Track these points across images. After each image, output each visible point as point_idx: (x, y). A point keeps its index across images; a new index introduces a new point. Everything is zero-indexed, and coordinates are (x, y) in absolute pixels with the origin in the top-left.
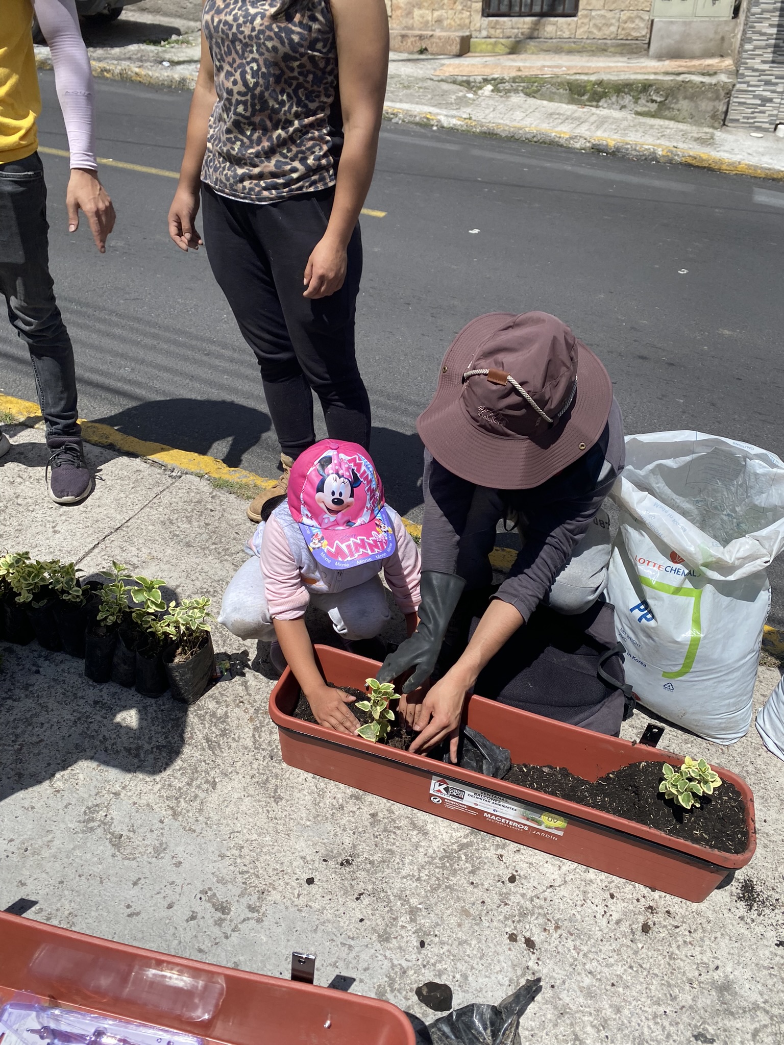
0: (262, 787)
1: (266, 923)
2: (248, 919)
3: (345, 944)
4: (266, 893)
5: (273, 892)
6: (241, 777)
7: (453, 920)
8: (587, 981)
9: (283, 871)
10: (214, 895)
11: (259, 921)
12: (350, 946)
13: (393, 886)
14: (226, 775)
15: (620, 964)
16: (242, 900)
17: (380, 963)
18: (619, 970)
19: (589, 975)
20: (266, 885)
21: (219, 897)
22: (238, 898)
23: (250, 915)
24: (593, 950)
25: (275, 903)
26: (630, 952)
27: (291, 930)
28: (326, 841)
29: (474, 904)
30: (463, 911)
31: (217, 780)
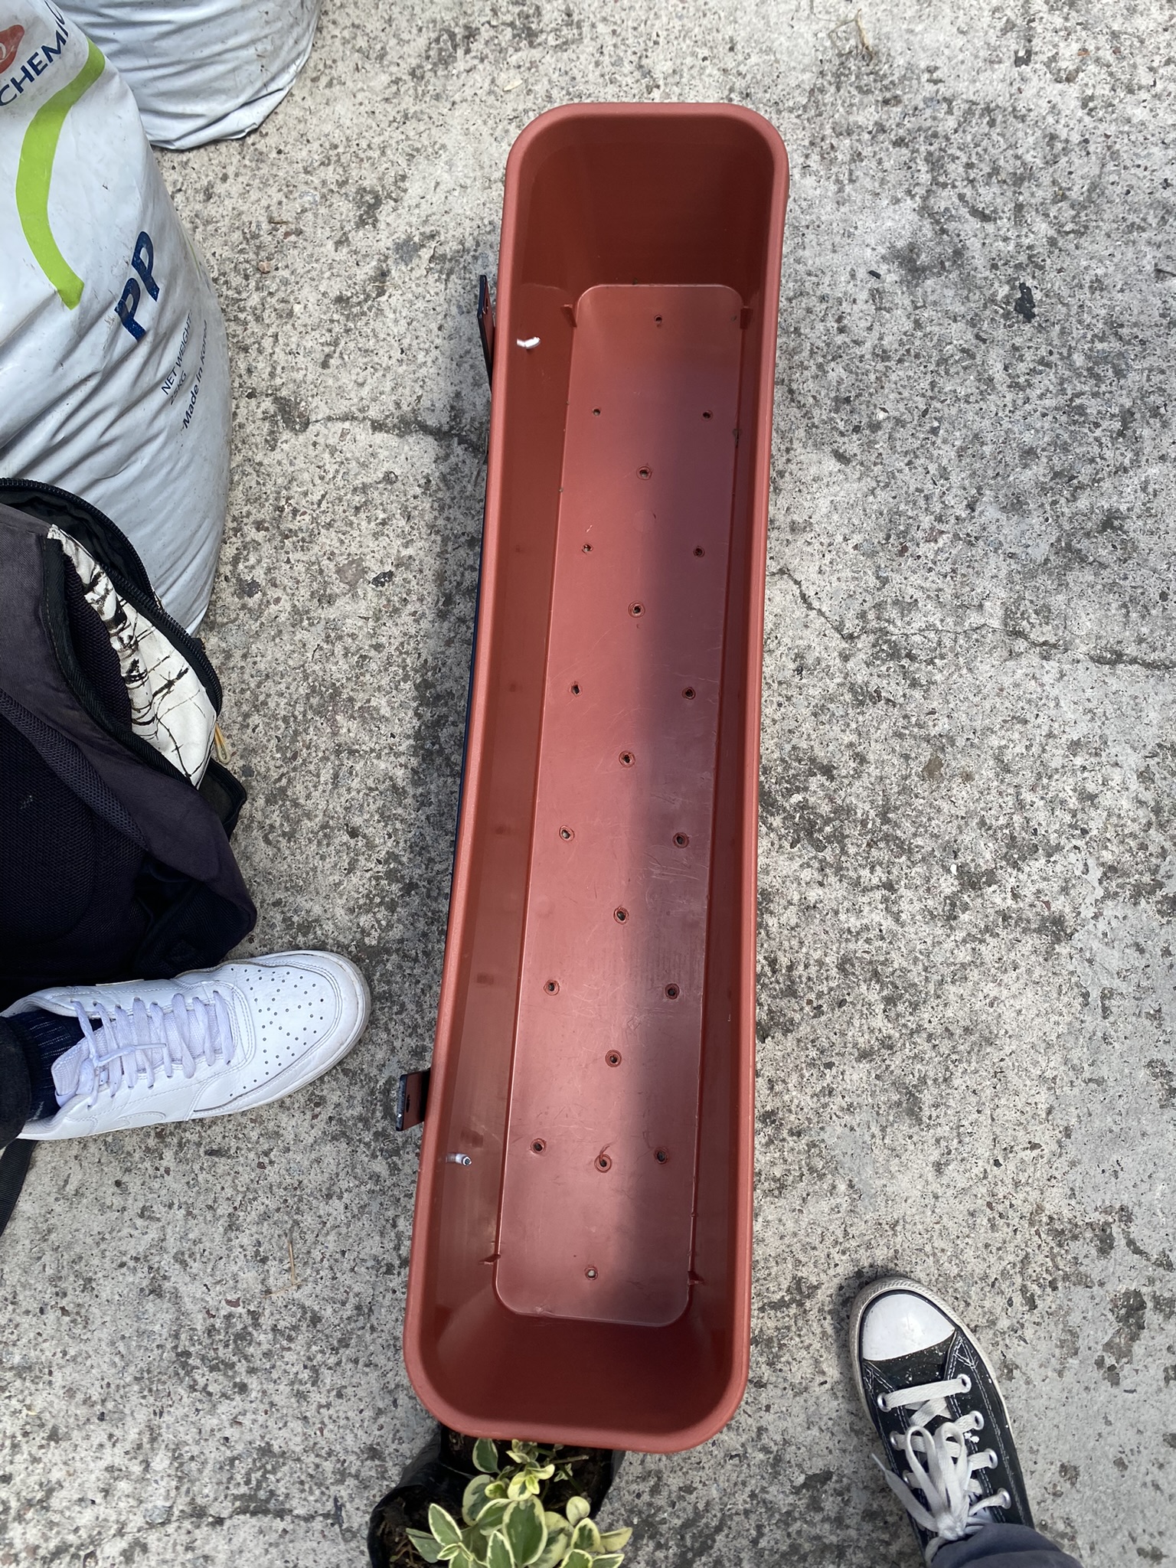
0: (781, 1346)
1: (1126, 1199)
2: (1131, 1243)
3: (1105, 1009)
4: (1058, 1226)
5: (1049, 1209)
6: (769, 1417)
7: (962, 792)
8: (989, 512)
9: (989, 1205)
10: (1108, 1346)
11: (1125, 1215)
12: (1103, 997)
13: (929, 941)
14: (778, 1460)
15: (935, 453)
16: (1096, 1277)
17: (1114, 923)
18: (947, 454)
19: (978, 509)
20: (1037, 1233)
21: (1111, 1332)
22: (1096, 1288)
23: (1120, 1242)
24: (922, 503)
25: (1073, 1195)
26: (901, 433)
27: (1119, 1138)
28: (875, 1129)
29: (907, 757)
30: (931, 775)
31: (801, 1479)
